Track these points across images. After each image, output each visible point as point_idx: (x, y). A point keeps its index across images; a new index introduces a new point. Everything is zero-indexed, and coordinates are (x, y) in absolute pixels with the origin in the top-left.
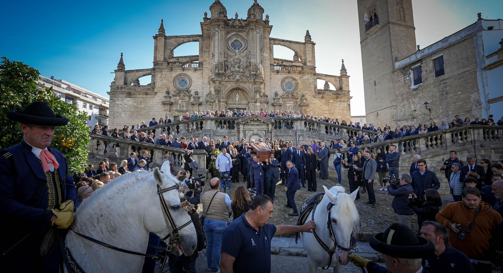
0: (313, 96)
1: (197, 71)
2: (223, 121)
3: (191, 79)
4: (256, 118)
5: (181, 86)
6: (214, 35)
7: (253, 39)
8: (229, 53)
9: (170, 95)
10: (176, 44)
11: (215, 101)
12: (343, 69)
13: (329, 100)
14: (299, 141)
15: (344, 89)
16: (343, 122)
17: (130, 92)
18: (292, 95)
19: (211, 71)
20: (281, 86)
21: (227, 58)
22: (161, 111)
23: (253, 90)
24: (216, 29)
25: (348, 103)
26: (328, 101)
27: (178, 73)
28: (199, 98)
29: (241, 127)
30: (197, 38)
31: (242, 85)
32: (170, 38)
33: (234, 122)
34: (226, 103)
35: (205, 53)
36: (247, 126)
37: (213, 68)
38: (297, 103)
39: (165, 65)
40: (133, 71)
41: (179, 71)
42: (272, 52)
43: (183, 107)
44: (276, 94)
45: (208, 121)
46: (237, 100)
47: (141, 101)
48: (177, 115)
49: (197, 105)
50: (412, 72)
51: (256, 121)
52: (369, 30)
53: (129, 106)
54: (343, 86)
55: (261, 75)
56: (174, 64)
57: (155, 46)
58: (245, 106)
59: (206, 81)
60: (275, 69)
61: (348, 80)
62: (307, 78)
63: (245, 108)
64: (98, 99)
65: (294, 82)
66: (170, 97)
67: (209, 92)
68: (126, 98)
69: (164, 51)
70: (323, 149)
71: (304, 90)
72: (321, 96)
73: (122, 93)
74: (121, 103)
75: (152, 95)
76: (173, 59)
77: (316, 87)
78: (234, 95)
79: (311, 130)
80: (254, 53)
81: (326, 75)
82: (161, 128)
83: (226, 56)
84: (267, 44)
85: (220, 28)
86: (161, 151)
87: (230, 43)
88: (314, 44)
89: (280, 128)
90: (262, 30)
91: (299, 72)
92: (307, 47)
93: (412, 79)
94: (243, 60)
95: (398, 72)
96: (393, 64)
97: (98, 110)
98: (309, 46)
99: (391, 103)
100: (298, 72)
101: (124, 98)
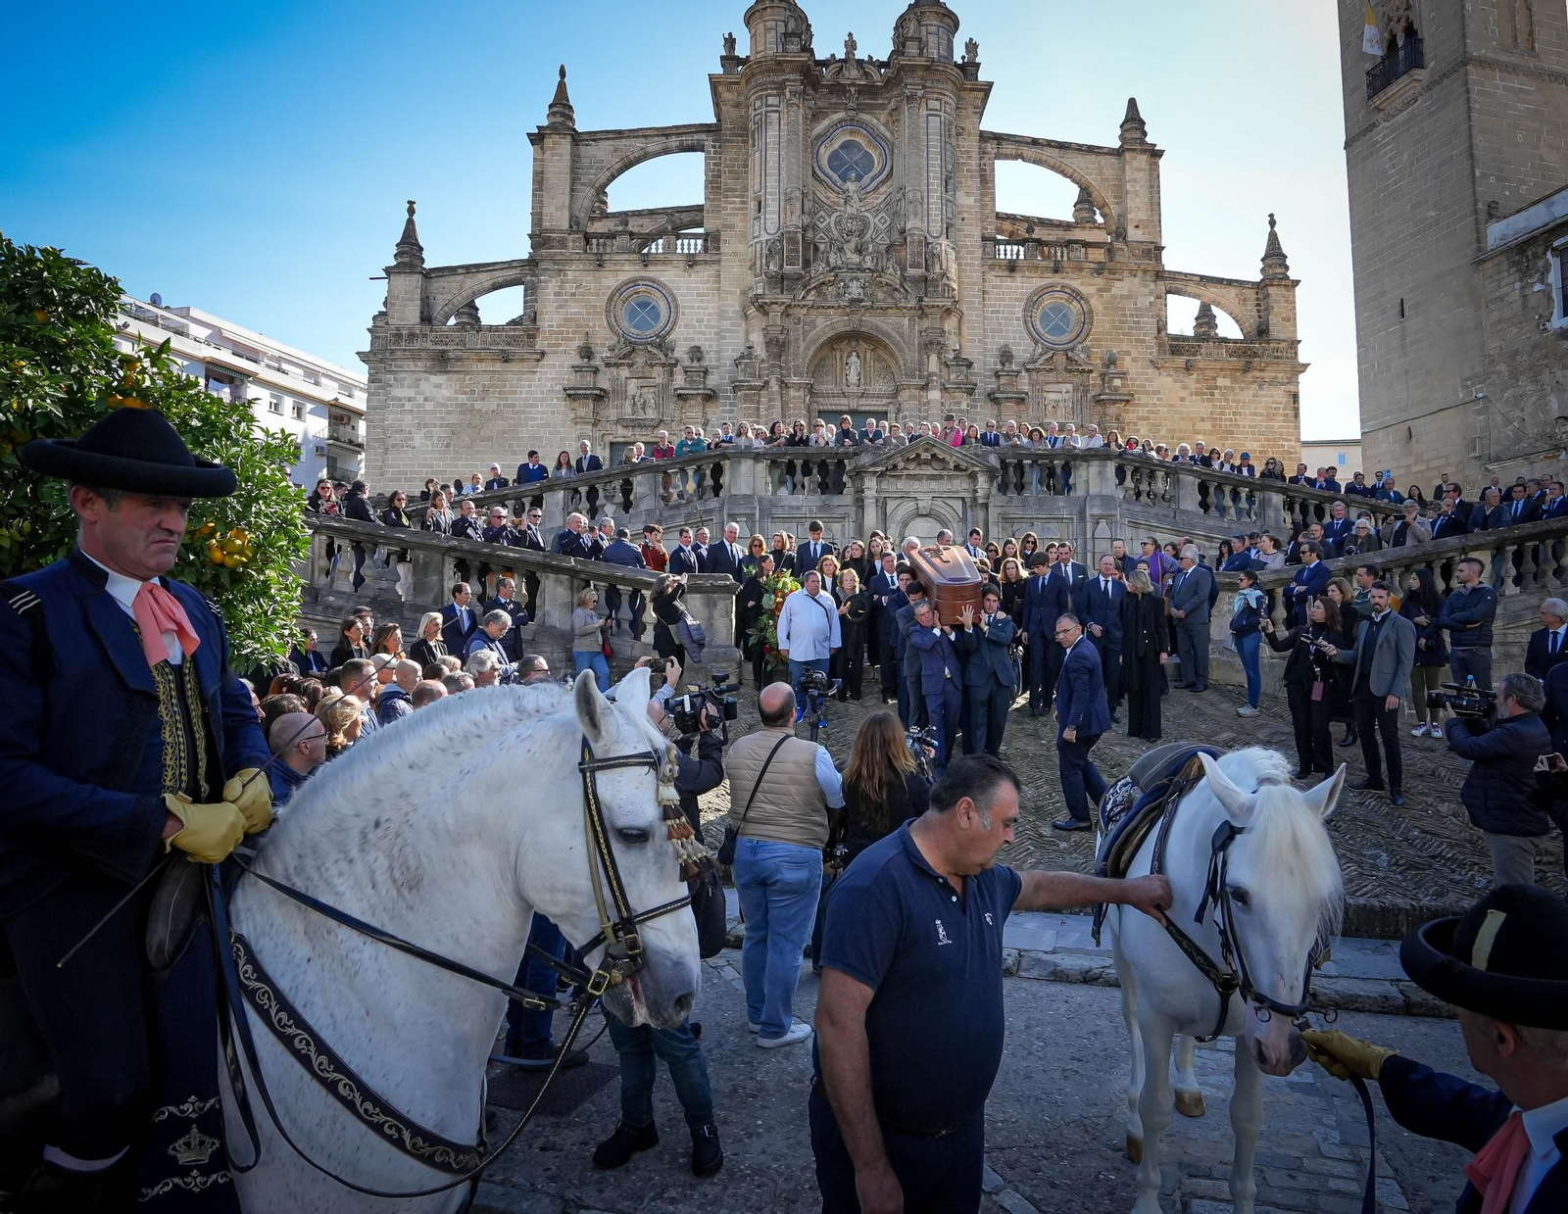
0: (1152, 362)
1: (696, 268)
2: (799, 463)
3: (675, 300)
4: (926, 450)
5: (635, 327)
6: (763, 125)
7: (914, 138)
8: (822, 193)
9: (597, 362)
10: (615, 162)
11: (767, 383)
12: (1274, 255)
13: (1214, 379)
14: (1094, 538)
15: (1277, 331)
16: (1271, 467)
17: (444, 351)
18: (1068, 358)
19: (752, 267)
20: (1025, 322)
21: (815, 214)
22: (562, 426)
23: (916, 342)
24: (771, 100)
25: (1292, 388)
26: (1211, 383)
27: (623, 277)
28: (706, 372)
29: (870, 484)
30: (696, 137)
31: (872, 321)
32: (594, 140)
33: (840, 464)
34: (811, 390)
35: (727, 197)
36: (891, 480)
37: (758, 256)
38: (1086, 391)
39: (574, 243)
40: (452, 271)
41: (627, 268)
42: (989, 188)
43: (643, 408)
44: (1006, 356)
45: (740, 463)
46: (853, 378)
47: (484, 386)
48: (622, 440)
49: (699, 399)
50: (1555, 262)
51: (927, 462)
52: (1381, 94)
53: (439, 404)
54: (1273, 319)
55: (945, 281)
56: (608, 242)
57: (536, 173)
58: (885, 401)
59: (733, 306)
60: (1002, 256)
61: (1294, 297)
62: (1129, 291)
63: (885, 408)
64: (323, 380)
65: (1075, 307)
66: (596, 371)
67: (742, 349)
68: (430, 373)
69: (572, 190)
70: (1190, 571)
71: (1112, 340)
72: (1181, 360)
73: (415, 356)
74: (411, 393)
75: (526, 364)
76: (605, 221)
77: (1161, 327)
78: (841, 358)
79: (1144, 498)
80: (919, 195)
81: (1202, 277)
82: (564, 489)
83: (812, 207)
84: (970, 157)
85: (785, 95)
86: (564, 577)
87: (825, 154)
88: (1159, 154)
89: (1020, 488)
90: (949, 100)
91: (1096, 266)
92: (1127, 167)
93: (1554, 292)
94: (876, 220)
95: (1496, 261)
96: (1478, 231)
97: (326, 422)
98: (1135, 164)
99: (1466, 387)
100: (1092, 265)
101: (423, 376)
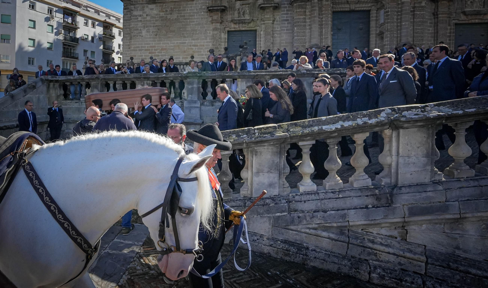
43: (244, 14)
47: (171, 8)
48: (233, 29)
49: (271, 9)
53: (153, 17)
68: (149, 4)
74: (141, 13)
101: (146, 5)
